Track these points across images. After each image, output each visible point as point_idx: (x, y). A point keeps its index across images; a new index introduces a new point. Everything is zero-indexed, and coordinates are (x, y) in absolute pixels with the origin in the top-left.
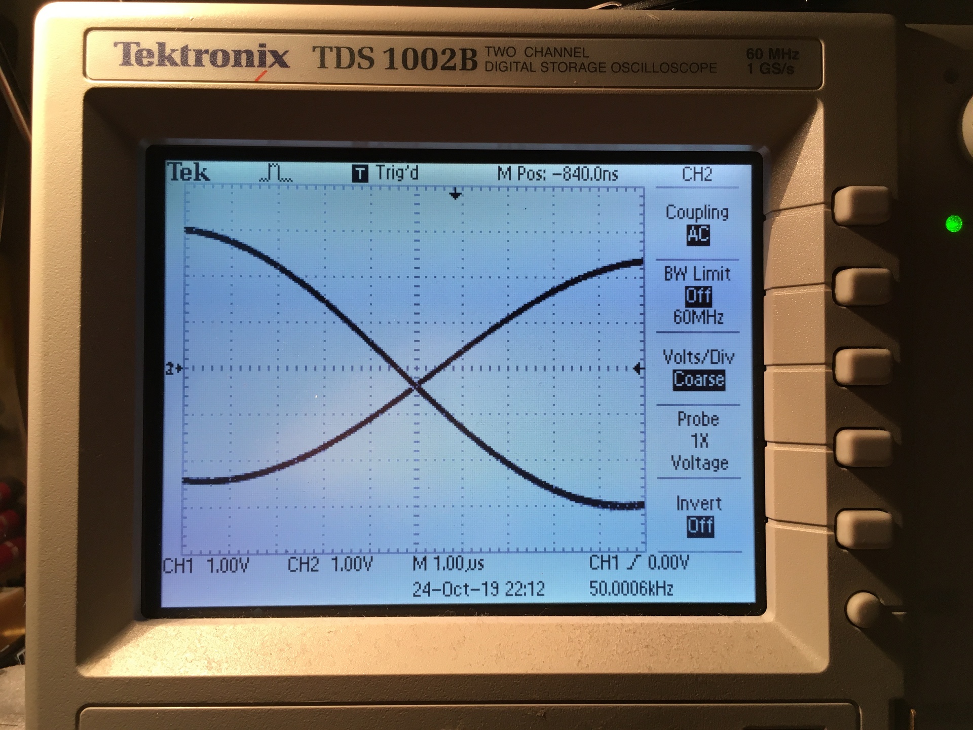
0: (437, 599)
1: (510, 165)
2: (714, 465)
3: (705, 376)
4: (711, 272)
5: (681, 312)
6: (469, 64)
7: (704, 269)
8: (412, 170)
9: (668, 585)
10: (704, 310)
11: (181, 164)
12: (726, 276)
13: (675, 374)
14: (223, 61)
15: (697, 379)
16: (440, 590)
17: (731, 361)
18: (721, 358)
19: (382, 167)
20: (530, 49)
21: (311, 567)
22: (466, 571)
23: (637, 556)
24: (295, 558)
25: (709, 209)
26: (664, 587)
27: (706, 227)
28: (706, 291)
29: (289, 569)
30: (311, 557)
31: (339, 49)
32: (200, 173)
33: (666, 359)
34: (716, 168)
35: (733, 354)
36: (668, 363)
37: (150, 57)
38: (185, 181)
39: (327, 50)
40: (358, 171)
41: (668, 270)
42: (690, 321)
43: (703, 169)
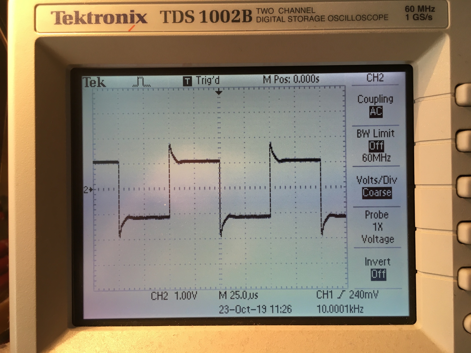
0: (232, 314)
1: (270, 75)
2: (386, 241)
3: (380, 191)
4: (383, 133)
5: (366, 155)
6: (248, 19)
7: (379, 131)
8: (216, 79)
9: (361, 307)
10: (380, 154)
11: (90, 78)
12: (392, 135)
13: (364, 190)
14: (111, 20)
15: (376, 193)
16: (234, 310)
17: (395, 182)
18: (390, 180)
19: (199, 77)
20: (282, 9)
21: (163, 297)
22: (248, 299)
23: (343, 291)
24: (155, 292)
25: (382, 97)
26: (358, 308)
27: (380, 107)
28: (381, 143)
29: (152, 298)
30: (164, 292)
31: (174, 12)
32: (100, 83)
33: (358, 181)
34: (385, 74)
35: (396, 178)
36: (359, 183)
37: (71, 19)
38: (92, 87)
39: (168, 13)
40: (186, 80)
41: (359, 131)
42: (371, 160)
43: (379, 75)
